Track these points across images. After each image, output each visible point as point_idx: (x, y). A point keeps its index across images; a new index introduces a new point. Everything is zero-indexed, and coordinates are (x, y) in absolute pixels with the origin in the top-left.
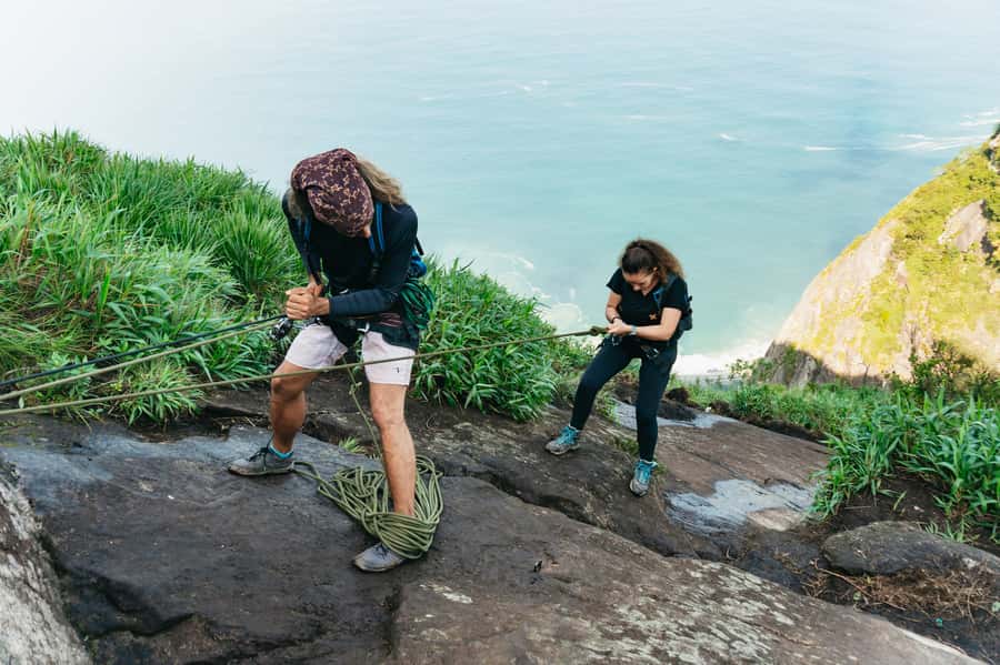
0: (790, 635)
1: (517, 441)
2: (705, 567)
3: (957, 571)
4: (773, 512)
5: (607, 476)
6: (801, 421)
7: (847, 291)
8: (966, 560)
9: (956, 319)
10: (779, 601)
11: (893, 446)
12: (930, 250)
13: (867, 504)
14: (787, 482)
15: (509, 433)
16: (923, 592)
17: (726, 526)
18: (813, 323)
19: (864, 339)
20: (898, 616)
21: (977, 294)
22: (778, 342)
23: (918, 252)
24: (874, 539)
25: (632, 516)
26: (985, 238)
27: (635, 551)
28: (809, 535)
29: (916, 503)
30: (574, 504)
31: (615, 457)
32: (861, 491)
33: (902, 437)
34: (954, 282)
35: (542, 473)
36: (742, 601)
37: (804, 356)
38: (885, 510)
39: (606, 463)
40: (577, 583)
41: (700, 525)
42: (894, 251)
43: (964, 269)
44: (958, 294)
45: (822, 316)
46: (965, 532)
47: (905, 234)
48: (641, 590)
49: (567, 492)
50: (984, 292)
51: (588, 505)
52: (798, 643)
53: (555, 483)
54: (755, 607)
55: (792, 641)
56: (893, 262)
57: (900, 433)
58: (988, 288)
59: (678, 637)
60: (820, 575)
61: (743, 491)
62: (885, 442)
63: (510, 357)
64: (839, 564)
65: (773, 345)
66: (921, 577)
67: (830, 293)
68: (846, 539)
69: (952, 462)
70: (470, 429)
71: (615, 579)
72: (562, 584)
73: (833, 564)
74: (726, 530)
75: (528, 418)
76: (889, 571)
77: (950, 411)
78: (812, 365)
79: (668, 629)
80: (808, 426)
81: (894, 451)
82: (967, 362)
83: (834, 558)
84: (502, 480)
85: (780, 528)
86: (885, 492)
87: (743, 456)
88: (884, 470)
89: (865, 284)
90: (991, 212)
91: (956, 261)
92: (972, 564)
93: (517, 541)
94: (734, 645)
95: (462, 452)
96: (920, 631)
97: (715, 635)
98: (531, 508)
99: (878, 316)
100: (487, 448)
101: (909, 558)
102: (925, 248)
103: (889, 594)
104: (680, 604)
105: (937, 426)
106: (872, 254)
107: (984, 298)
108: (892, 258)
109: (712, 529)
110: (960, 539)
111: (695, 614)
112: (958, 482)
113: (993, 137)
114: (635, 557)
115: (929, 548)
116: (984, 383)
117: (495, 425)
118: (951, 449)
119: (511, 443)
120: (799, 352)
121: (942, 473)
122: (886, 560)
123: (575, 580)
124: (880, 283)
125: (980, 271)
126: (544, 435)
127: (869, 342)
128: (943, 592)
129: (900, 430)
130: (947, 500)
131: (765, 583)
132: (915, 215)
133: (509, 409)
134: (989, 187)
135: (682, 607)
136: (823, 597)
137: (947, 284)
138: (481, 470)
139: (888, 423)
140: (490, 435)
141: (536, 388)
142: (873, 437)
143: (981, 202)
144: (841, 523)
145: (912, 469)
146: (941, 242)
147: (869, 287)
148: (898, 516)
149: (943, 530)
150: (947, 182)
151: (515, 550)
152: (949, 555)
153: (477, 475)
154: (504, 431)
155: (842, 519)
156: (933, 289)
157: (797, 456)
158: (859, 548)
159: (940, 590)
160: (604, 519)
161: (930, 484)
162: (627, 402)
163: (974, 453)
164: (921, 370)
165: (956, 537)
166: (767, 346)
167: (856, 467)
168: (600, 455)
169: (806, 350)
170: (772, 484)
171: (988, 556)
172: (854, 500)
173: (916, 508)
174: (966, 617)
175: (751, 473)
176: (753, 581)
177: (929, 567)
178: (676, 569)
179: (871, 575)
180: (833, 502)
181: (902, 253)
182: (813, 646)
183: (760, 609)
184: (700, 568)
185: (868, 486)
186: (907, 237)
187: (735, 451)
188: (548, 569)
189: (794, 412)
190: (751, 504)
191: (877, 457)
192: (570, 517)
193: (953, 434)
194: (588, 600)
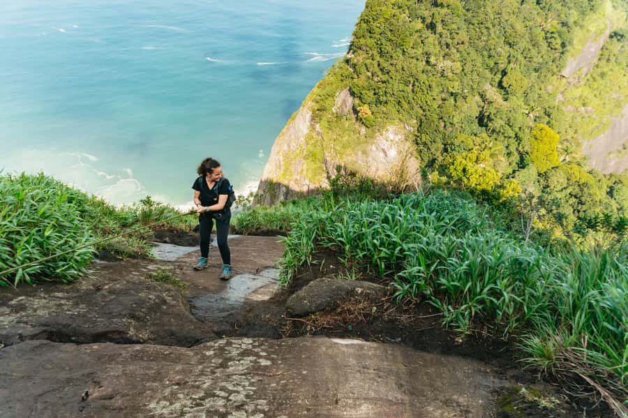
0: (269, 372)
1: (68, 299)
2: (216, 345)
3: (353, 296)
4: (262, 289)
5: (143, 304)
6: (277, 226)
7: (294, 144)
8: (357, 289)
9: (349, 151)
10: (263, 350)
11: (314, 235)
12: (330, 116)
13: (307, 271)
14: (269, 267)
15: (60, 295)
16: (340, 314)
17: (233, 308)
18: (280, 165)
19: (307, 170)
20: (330, 332)
21: (355, 137)
22: (263, 180)
23: (324, 119)
24: (312, 292)
25: (166, 325)
26: (353, 107)
27: (165, 353)
28: (279, 300)
29: (331, 264)
30: (120, 332)
31: (148, 288)
32: (303, 265)
33: (318, 229)
34: (344, 131)
35: (90, 318)
36: (239, 361)
37: (279, 184)
38: (317, 273)
39: (142, 295)
40: (118, 397)
41: (217, 314)
42: (313, 119)
43: (347, 124)
44: (346, 138)
45: (284, 160)
46: (356, 273)
47: (316, 108)
48: (168, 382)
49: (113, 326)
50: (358, 135)
51: (132, 329)
52: (274, 375)
53: (102, 322)
54: (248, 361)
55: (270, 376)
56: (314, 125)
57: (316, 227)
58: (359, 133)
59: (192, 410)
60: (288, 322)
61: (243, 281)
62: (310, 233)
63: (48, 238)
64: (297, 313)
65: (261, 182)
66: (338, 306)
67: (285, 147)
68: (298, 296)
69: (342, 237)
70: (23, 302)
71: (148, 381)
72: (107, 402)
73: (294, 314)
74: (233, 312)
75: (76, 279)
76: (322, 308)
77: (339, 208)
78: (284, 189)
79: (185, 407)
80: (281, 228)
81: (315, 237)
82: (353, 174)
83: (293, 310)
84: (57, 334)
85: (267, 298)
86: (314, 262)
87: (242, 259)
88: (312, 250)
89: (302, 139)
90: (354, 92)
91: (342, 120)
92: (359, 290)
93: (68, 381)
94: (230, 398)
95: (18, 322)
96: (342, 337)
97: (218, 396)
98: (84, 347)
99: (311, 156)
100: (40, 313)
101: (330, 298)
102: (327, 116)
103: (324, 321)
104: (196, 381)
105: (334, 218)
106: (302, 122)
107: (358, 138)
108: (313, 123)
109: (224, 314)
110: (354, 278)
111: (205, 386)
112: (347, 247)
113: (348, 53)
114: (165, 357)
115: (339, 288)
116: (363, 184)
117: (47, 292)
118: (341, 230)
119: (63, 302)
120: (276, 183)
121: (339, 244)
122: (319, 302)
123: (116, 394)
124: (309, 137)
125: (355, 124)
126: (91, 287)
127: (310, 171)
128: (349, 310)
129: (316, 225)
130: (345, 258)
131: (254, 341)
132: (320, 98)
133: (57, 276)
134: (350, 80)
135: (197, 383)
136: (291, 336)
137: (341, 133)
138: (37, 332)
139: (309, 222)
140: (44, 301)
141: (78, 255)
142: (303, 232)
143: (348, 88)
144: (295, 287)
145: (325, 246)
146: (334, 111)
147: (304, 141)
148: (323, 275)
149: (346, 275)
150: (331, 78)
151: (66, 389)
152: (348, 289)
153: (33, 337)
154: (57, 294)
155: (296, 284)
156: (335, 137)
157: (275, 249)
158: (305, 300)
159: (348, 310)
160: (144, 335)
161: (335, 252)
162: (165, 242)
163: (353, 229)
164: (333, 183)
165: (351, 277)
166: (258, 183)
167: (298, 252)
168: (138, 291)
169: (279, 181)
170: (261, 271)
171: (367, 284)
172: (300, 272)
173: (331, 266)
174: (362, 320)
175: (248, 268)
176: (247, 342)
177: (340, 299)
178: (196, 354)
179: (313, 313)
180: (289, 276)
181: (317, 119)
182: (282, 374)
183: (251, 362)
184: (213, 347)
185: (306, 261)
186: (318, 110)
187: (237, 257)
188: (95, 393)
189: (272, 222)
190: (248, 288)
191: (307, 243)
192: (118, 343)
193: (342, 221)
194: (126, 407)
